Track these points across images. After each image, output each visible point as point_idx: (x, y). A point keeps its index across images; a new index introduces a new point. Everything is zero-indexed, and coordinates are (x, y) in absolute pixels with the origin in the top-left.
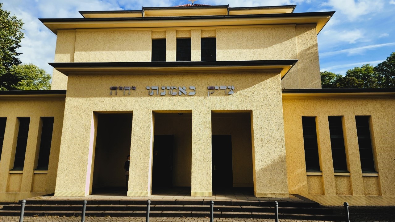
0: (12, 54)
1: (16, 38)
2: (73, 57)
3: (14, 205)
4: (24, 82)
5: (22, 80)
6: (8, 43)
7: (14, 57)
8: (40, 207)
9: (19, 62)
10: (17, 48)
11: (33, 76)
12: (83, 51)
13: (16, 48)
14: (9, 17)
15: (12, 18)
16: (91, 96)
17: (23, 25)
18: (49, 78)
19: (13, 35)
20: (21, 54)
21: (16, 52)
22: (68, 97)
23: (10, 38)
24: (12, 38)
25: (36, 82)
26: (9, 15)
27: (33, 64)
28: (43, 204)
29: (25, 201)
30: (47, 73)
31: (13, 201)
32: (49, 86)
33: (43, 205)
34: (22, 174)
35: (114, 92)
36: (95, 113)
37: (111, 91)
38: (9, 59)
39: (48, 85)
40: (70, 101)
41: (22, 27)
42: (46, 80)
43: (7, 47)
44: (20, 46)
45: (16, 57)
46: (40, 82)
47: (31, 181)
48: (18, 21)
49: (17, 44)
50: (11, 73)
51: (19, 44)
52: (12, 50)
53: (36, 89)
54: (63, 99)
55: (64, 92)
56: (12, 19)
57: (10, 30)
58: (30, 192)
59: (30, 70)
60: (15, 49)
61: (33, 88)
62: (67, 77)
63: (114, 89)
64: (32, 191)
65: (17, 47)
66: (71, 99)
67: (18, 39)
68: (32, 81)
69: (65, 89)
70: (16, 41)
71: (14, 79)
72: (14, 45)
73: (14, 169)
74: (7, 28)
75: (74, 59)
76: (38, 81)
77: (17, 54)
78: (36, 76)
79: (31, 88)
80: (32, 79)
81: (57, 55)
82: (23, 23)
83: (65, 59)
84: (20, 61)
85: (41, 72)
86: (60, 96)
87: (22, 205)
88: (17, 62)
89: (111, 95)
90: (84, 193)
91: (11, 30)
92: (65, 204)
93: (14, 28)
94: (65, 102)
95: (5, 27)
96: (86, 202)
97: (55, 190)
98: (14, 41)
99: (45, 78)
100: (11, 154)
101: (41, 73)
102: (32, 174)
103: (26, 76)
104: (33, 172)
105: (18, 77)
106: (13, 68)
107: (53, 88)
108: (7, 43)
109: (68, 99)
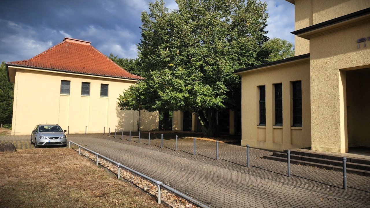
3: (280, 153)
8: (301, 157)
12: (321, 10)
20: (268, 31)
22: (312, 59)
28: (303, 155)
33: (303, 157)
34: (282, 129)
35: (362, 44)
36: (342, 71)
37: (358, 44)
42: (289, 49)
44: (267, 25)
46: (284, 52)
47: (290, 135)
49: (264, 24)
54: (308, 62)
55: (307, 56)
63: (362, 40)
64: (292, 144)
66: (315, 61)
67: (265, 20)
68: (277, 52)
69: (308, 52)
72: (262, 26)
73: (275, 125)
75: (313, 22)
77: (266, 33)
78: (280, 47)
79: (277, 59)
81: (297, 23)
82: (267, 5)
83: (304, 24)
84: (268, 38)
85: (284, 42)
86: (305, 59)
89: (358, 49)
90: (340, 150)
91: (259, 14)
92: (322, 158)
95: (254, 14)
97: (311, 145)
99: (287, 47)
104: (291, 128)
109: (312, 62)
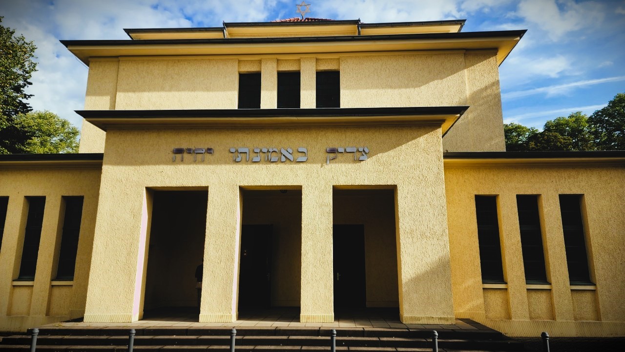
0: (17, 97)
1: (24, 71)
2: (113, 102)
3: (19, 337)
4: (36, 140)
5: (33, 138)
6: (12, 80)
7: (21, 101)
8: (61, 339)
9: (29, 109)
10: (26, 87)
11: (50, 131)
12: (130, 91)
13: (23, 87)
14: (13, 37)
15: (18, 39)
16: (143, 163)
17: (35, 50)
18: (75, 133)
19: (19, 65)
20: (31, 95)
21: (24, 93)
22: (106, 164)
23: (14, 70)
24: (17, 70)
25: (55, 139)
26: (13, 35)
27: (51, 112)
28: (65, 335)
29: (37, 331)
30: (73, 126)
31: (17, 330)
32: (75, 147)
34: (32, 286)
35: (179, 156)
36: (149, 190)
37: (174, 155)
38: (13, 105)
39: (74, 145)
40: (108, 171)
41: (33, 54)
42: (71, 137)
43: (10, 85)
44: (31, 84)
45: (24, 101)
46: (61, 141)
47: (47, 298)
48: (27, 44)
49: (25, 80)
50: (16, 126)
51: (28, 80)
52: (18, 89)
53: (55, 152)
54: (99, 168)
55: (99, 157)
56: (18, 41)
57: (14, 59)
58: (44, 315)
59: (45, 121)
60: (22, 89)
61: (50, 150)
62: (105, 133)
63: (179, 151)
64: (47, 314)
65: (25, 85)
66: (111, 167)
67: (27, 73)
68: (48, 139)
69: (102, 151)
70: (24, 76)
71: (21, 135)
72: (21, 82)
73: (19, 279)
74: (9, 56)
75: (116, 105)
76: (58, 138)
77: (25, 96)
78: (55, 131)
79: (46, 150)
80: (49, 135)
81: (89, 98)
82: (35, 47)
83: (102, 104)
84: (30, 107)
85: (64, 124)
86: (94, 162)
87: (33, 336)
88: (25, 109)
89: (174, 162)
90: (130, 317)
91: (16, 58)
92: (100, 335)
93: (21, 55)
94: (101, 173)
95: (7, 54)
96: (134, 332)
97: (84, 313)
98: (21, 75)
99: (69, 133)
100: (14, 255)
101: (63, 126)
102: (48, 286)
103: (40, 130)
104: (51, 283)
105: (27, 132)
106: (19, 118)
107: (82, 150)
108: (10, 79)
109: (105, 168)
